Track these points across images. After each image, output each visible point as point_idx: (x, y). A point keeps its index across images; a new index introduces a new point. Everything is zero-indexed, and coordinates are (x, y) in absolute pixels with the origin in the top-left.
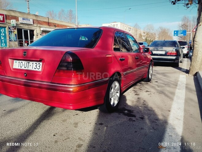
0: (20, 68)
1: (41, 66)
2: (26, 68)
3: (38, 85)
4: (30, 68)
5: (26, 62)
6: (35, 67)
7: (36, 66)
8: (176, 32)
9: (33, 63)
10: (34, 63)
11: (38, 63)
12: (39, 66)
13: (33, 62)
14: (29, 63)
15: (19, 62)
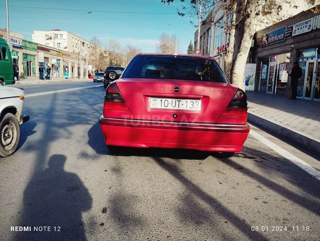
1: (199, 105)
2: (176, 108)
4: (183, 108)
5: (174, 100)
6: (191, 107)
10: (189, 101)
12: (197, 105)
13: (186, 100)
14: (179, 101)
15: (161, 100)
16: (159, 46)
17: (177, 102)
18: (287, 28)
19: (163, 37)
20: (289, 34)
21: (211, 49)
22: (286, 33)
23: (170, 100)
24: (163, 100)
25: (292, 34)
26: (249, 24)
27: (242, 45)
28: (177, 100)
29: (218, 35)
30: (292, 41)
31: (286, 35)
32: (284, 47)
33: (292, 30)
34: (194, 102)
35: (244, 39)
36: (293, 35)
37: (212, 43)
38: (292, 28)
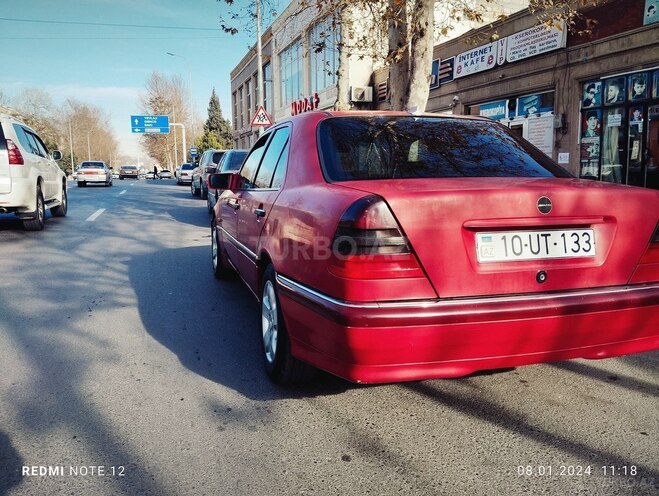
0: (512, 257)
1: (591, 242)
2: (542, 255)
3: (612, 300)
4: (557, 252)
5: (534, 234)
6: (576, 247)
7: (577, 242)
8: (136, 121)
9: (563, 235)
10: (568, 233)
11: (580, 232)
12: (587, 242)
13: (562, 232)
14: (546, 236)
15: (504, 238)
16: (148, 101)
17: (542, 239)
18: (442, 64)
19: (156, 80)
20: (448, 75)
21: (277, 107)
22: (440, 72)
23: (524, 235)
24: (509, 235)
25: (452, 75)
26: (423, 50)
27: (411, 95)
28: (540, 233)
29: (289, 76)
30: (453, 87)
31: (439, 77)
32: (438, 99)
33: (452, 66)
34: (580, 236)
35: (415, 81)
36: (455, 77)
37: (276, 95)
38: (452, 62)
